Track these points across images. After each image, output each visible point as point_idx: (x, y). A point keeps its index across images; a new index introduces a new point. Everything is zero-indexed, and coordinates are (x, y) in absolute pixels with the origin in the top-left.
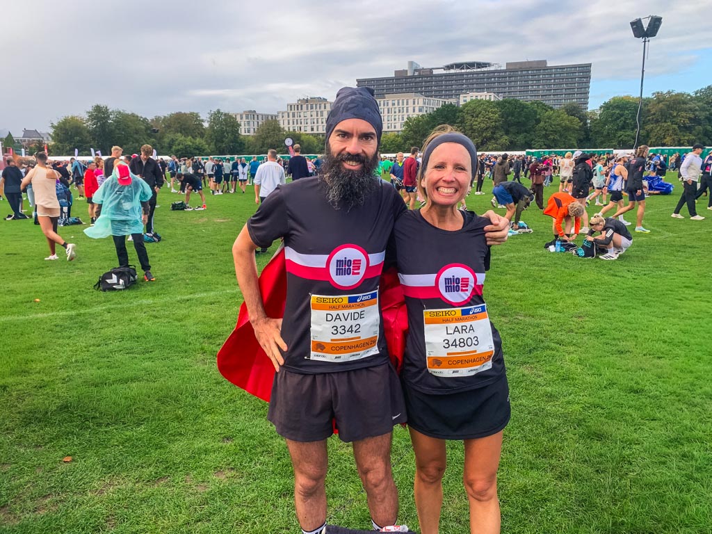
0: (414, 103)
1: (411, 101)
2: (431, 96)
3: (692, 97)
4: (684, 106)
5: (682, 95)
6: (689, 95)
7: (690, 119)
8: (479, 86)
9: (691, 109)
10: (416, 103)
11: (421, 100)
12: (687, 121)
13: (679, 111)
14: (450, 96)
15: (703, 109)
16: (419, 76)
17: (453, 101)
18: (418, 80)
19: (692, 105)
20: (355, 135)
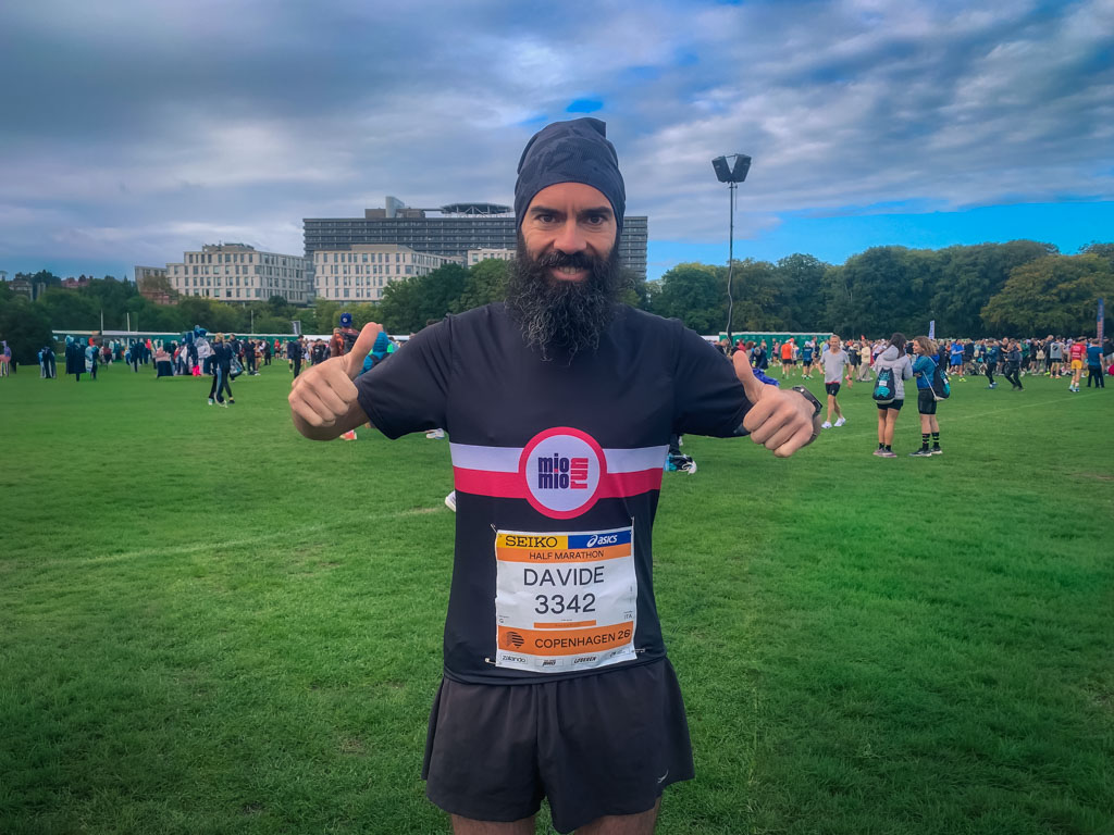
0: (398, 260)
1: (392, 257)
2: (424, 251)
3: (775, 268)
4: (767, 279)
5: (764, 264)
6: (771, 265)
7: (775, 296)
8: (494, 240)
9: (775, 284)
10: (401, 259)
11: (408, 257)
12: (772, 300)
13: (761, 286)
14: (453, 252)
15: (790, 284)
16: (405, 220)
17: (457, 259)
18: (402, 225)
19: (776, 278)
20: (570, 214)
